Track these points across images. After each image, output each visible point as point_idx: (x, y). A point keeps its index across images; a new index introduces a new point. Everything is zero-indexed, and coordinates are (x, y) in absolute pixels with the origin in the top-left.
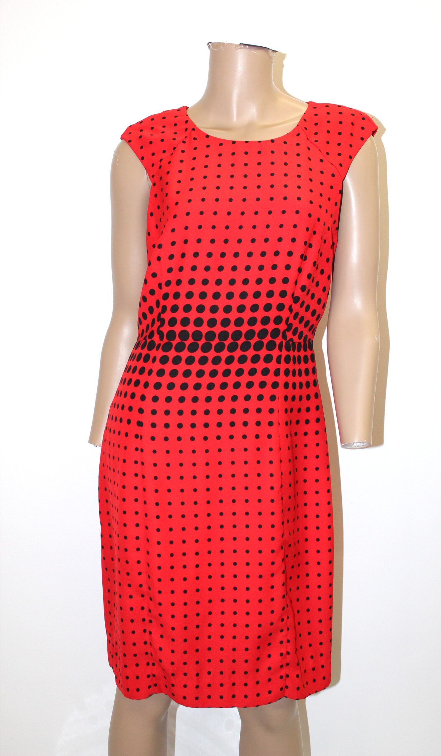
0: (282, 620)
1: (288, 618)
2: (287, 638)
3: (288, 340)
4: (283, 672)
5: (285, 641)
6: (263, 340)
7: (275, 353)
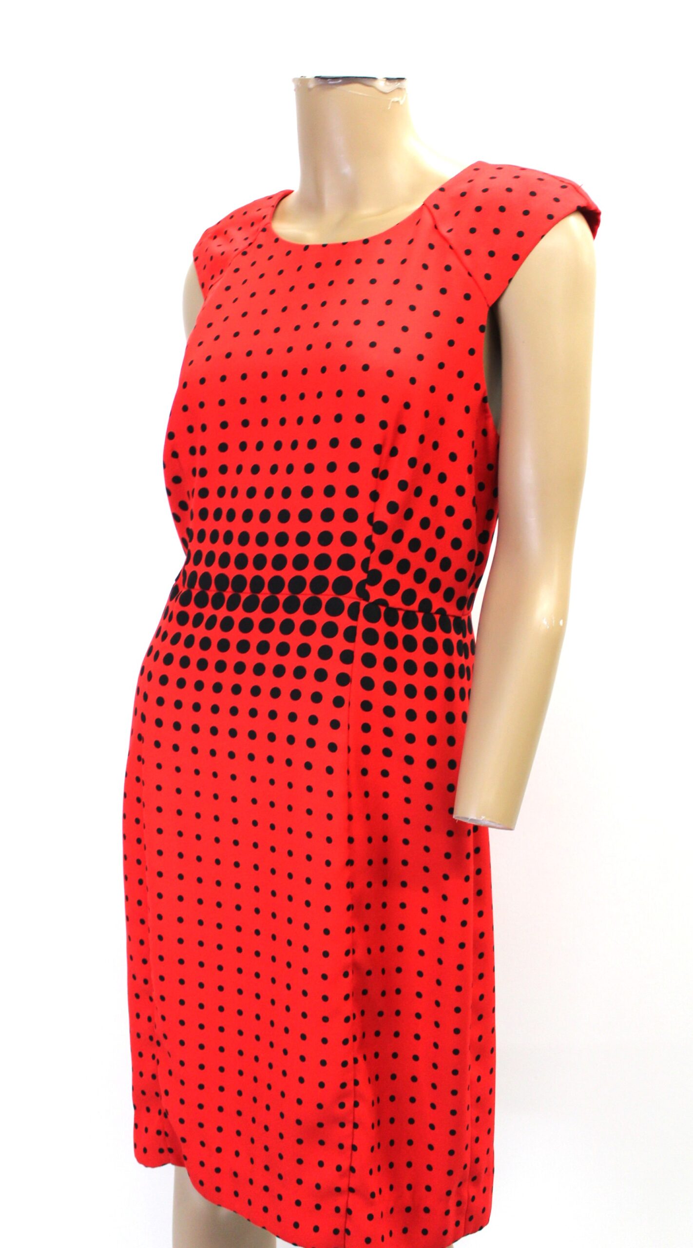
0: (342, 1105)
1: (356, 1104)
2: (352, 1142)
3: (372, 600)
4: (341, 1201)
5: (347, 1145)
6: (320, 596)
7: (343, 621)
